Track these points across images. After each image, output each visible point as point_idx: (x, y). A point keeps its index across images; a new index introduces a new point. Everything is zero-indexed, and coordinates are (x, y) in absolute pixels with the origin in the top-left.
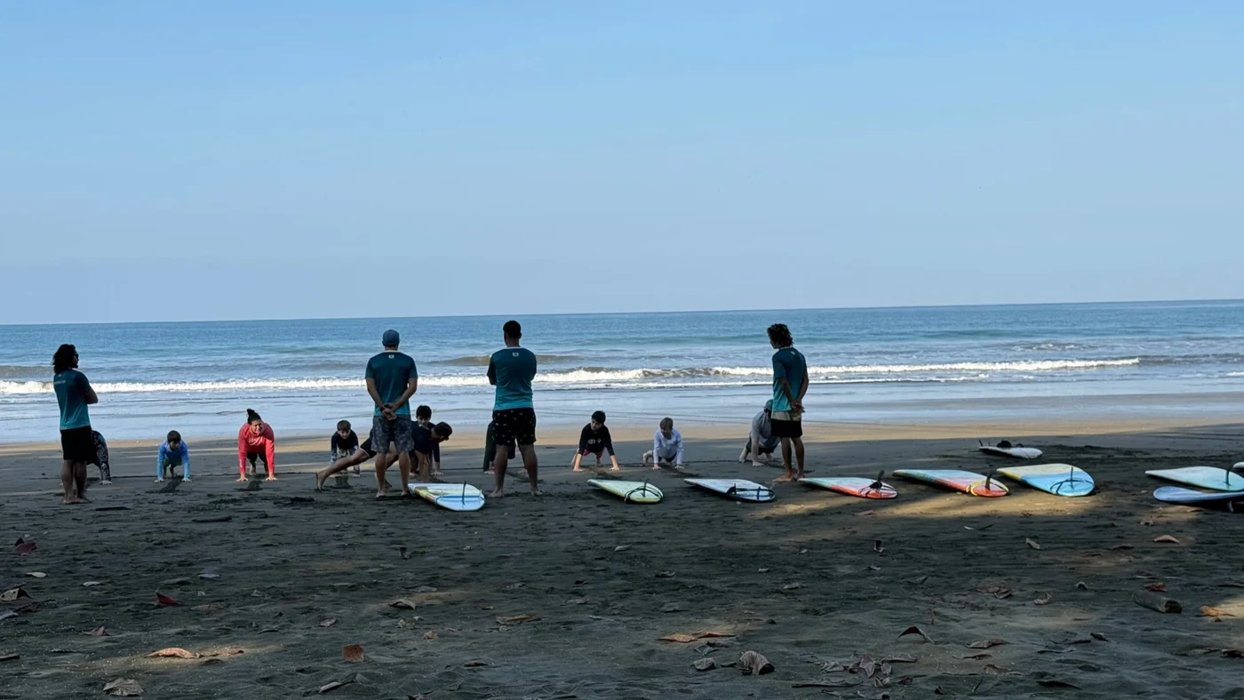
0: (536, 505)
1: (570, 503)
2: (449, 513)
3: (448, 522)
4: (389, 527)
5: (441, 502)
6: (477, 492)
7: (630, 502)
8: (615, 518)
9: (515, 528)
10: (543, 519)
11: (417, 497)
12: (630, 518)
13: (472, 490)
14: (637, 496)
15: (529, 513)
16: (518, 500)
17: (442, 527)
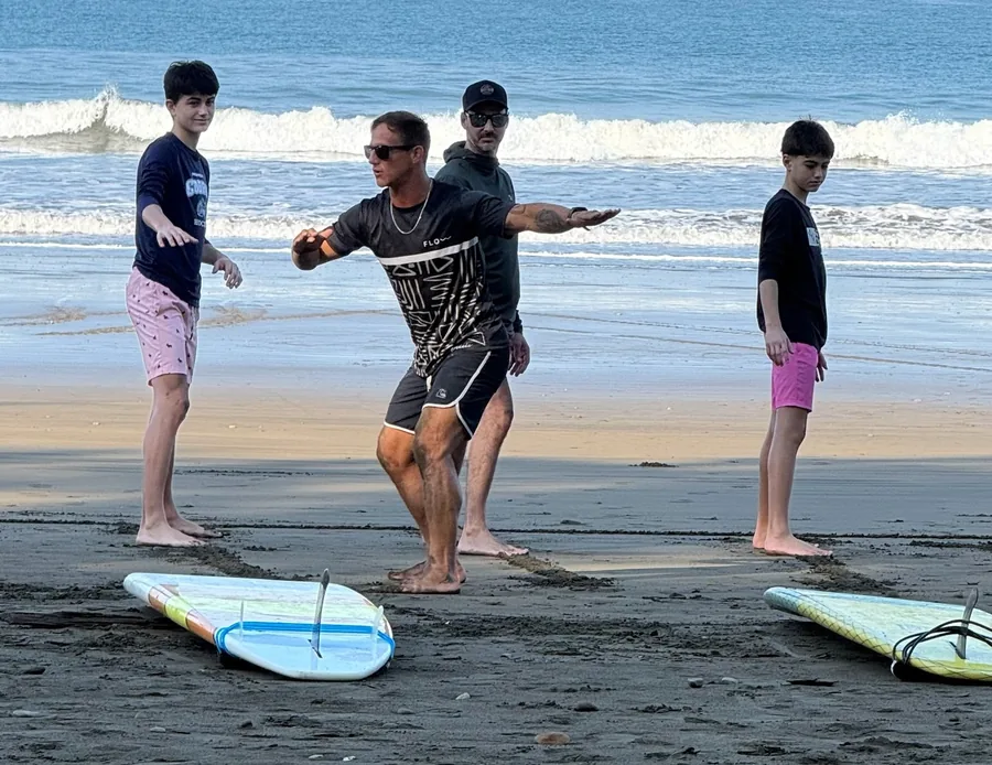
0: (572, 671)
1: (695, 668)
2: (262, 683)
3: (255, 715)
4: (45, 723)
5: (236, 645)
6: (370, 614)
7: (909, 673)
8: (847, 728)
9: (487, 747)
10: (590, 722)
11: (156, 620)
12: (899, 729)
13: (349, 606)
14: (935, 656)
15: (543, 697)
16: (508, 648)
17: (230, 732)
